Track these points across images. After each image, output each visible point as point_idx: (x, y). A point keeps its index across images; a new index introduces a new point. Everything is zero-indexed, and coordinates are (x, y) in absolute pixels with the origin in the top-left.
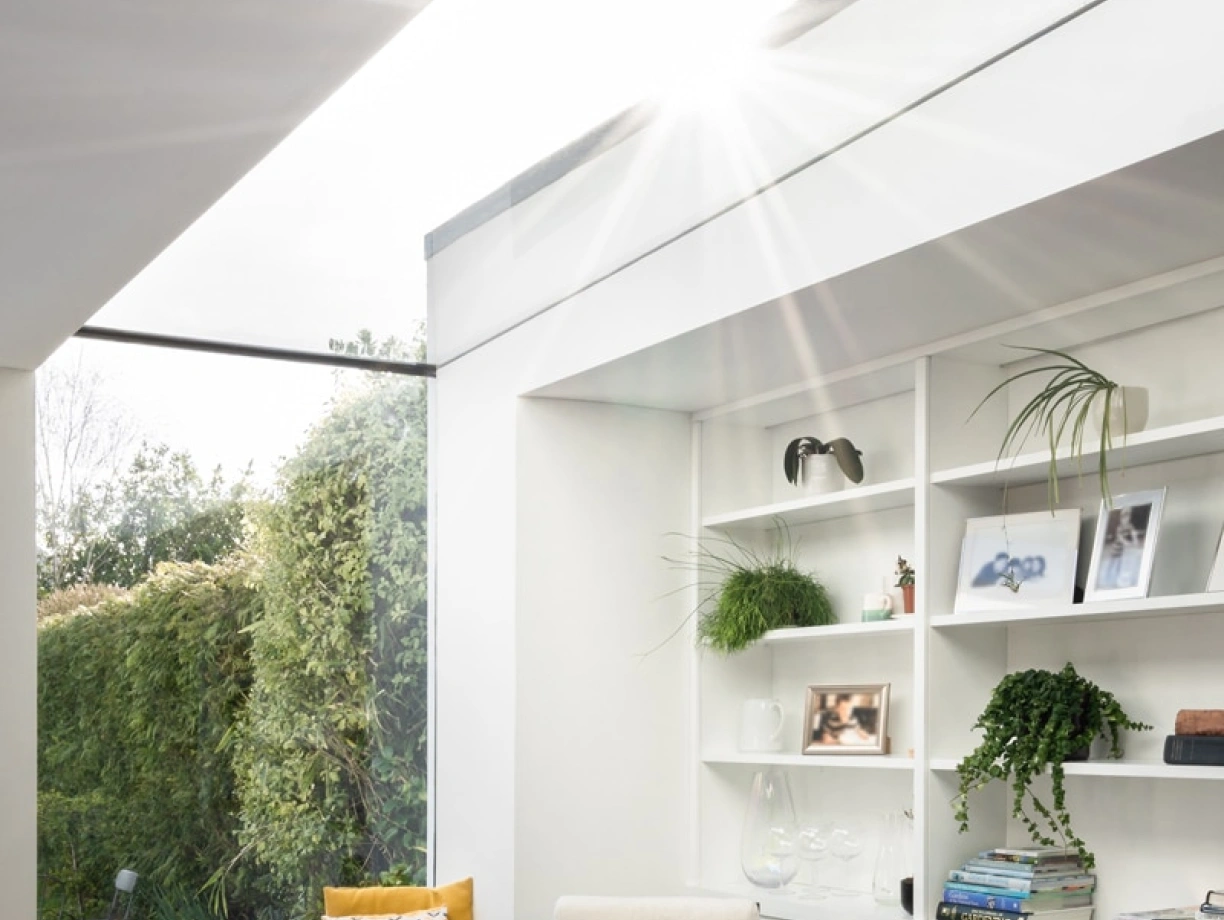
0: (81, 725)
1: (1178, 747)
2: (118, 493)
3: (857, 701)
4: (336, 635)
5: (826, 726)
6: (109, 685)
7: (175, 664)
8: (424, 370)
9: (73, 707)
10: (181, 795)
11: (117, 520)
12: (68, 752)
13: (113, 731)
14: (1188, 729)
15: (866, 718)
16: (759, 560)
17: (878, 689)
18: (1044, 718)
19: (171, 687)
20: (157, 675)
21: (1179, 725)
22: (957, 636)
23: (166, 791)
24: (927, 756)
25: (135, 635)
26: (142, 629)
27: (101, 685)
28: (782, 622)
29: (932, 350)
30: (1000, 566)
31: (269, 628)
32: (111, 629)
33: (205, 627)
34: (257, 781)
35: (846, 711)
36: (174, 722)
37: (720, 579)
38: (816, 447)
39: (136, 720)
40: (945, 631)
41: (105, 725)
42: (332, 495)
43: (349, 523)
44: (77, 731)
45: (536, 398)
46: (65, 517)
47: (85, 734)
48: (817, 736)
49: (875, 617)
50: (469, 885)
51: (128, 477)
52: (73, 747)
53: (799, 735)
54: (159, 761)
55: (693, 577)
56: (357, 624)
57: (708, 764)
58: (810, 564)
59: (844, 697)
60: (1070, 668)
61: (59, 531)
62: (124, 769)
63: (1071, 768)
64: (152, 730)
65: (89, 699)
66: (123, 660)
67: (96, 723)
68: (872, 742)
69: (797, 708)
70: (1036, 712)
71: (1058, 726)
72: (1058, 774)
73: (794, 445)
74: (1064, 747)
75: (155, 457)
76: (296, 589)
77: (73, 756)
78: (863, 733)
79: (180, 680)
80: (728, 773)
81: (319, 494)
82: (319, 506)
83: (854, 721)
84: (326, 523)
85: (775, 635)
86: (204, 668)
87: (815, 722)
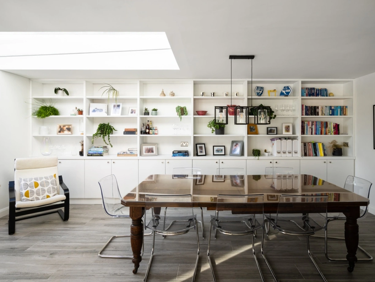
1: (125, 133)
3: (67, 127)
5: (61, 130)
14: (126, 130)
15: (69, 129)
17: (71, 125)
21: (125, 130)
24: (86, 134)
29: (87, 80)
30: (96, 110)
35: (65, 128)
48: (60, 132)
49: (73, 115)
53: (56, 132)
57: (33, 136)
59: (64, 126)
60: (109, 123)
68: (70, 133)
69: (56, 128)
70: (105, 128)
71: (108, 130)
72: (109, 136)
73: (56, 88)
74: (109, 133)
78: (68, 131)
83: (66, 130)
87: (59, 130)
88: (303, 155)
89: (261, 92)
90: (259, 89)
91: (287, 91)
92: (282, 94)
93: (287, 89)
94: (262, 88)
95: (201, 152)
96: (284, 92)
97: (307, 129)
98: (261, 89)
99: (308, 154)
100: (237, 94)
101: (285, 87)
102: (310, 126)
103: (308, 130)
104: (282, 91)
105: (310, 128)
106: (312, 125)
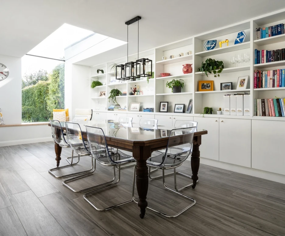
0: (30, 100)
2: (37, 74)
3: (104, 93)
4: (57, 87)
5: (101, 95)
6: (33, 95)
7: (41, 92)
8: (64, 61)
9: (29, 98)
10: (42, 107)
11: (36, 78)
12: (28, 103)
13: (34, 100)
16: (95, 80)
18: (114, 93)
19: (41, 95)
20: (39, 93)
22: (109, 86)
23: (40, 106)
24: (107, 96)
25: (36, 89)
26: (37, 88)
27: (32, 95)
28: (97, 86)
29: (107, 62)
30: (113, 81)
31: (50, 87)
32: (33, 89)
33: (44, 88)
34: (49, 102)
35: (103, 94)
36: (41, 99)
37: (92, 82)
38: (100, 70)
39: (36, 98)
40: (108, 86)
41: (33, 100)
42: (57, 73)
43: (58, 76)
44: (29, 101)
45: (74, 64)
46: (29, 77)
47: (30, 101)
48: (100, 96)
50: (68, 109)
51: (38, 73)
52: (29, 103)
53: (99, 96)
54: (39, 103)
55: (90, 81)
56: (59, 86)
57: (92, 99)
58: (100, 81)
59: (103, 92)
60: (117, 89)
61: (28, 79)
62: (35, 105)
63: (116, 97)
64: (38, 100)
65: (31, 97)
66: (35, 92)
67: (31, 100)
68: (105, 96)
69: (99, 94)
73: (98, 70)
74: (116, 95)
75: (42, 70)
76: (53, 82)
77: (29, 104)
79: (41, 94)
80: (94, 99)
81: (55, 73)
82: (55, 74)
84: (56, 76)
85: (97, 87)
86: (44, 92)
87: (100, 95)
88: (261, 115)
89: (213, 45)
90: (210, 43)
91: (241, 38)
92: (236, 42)
93: (241, 35)
94: (215, 41)
95: (164, 109)
96: (238, 39)
97: (266, 81)
98: (213, 43)
99: (267, 113)
100: (188, 53)
101: (239, 34)
102: (271, 76)
103: (268, 81)
104: (236, 39)
105: (271, 79)
106: (274, 75)
